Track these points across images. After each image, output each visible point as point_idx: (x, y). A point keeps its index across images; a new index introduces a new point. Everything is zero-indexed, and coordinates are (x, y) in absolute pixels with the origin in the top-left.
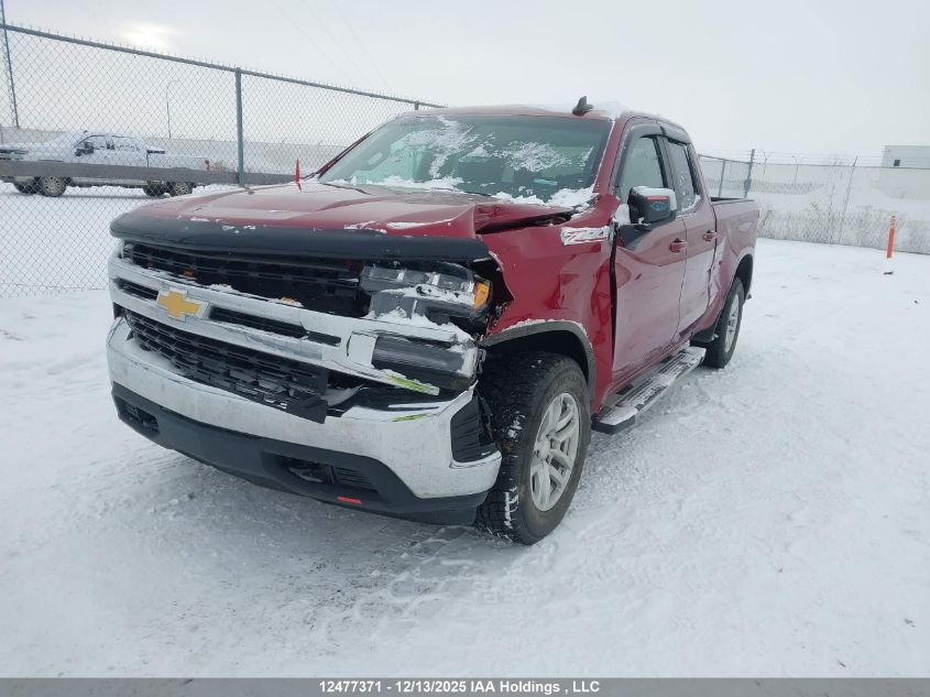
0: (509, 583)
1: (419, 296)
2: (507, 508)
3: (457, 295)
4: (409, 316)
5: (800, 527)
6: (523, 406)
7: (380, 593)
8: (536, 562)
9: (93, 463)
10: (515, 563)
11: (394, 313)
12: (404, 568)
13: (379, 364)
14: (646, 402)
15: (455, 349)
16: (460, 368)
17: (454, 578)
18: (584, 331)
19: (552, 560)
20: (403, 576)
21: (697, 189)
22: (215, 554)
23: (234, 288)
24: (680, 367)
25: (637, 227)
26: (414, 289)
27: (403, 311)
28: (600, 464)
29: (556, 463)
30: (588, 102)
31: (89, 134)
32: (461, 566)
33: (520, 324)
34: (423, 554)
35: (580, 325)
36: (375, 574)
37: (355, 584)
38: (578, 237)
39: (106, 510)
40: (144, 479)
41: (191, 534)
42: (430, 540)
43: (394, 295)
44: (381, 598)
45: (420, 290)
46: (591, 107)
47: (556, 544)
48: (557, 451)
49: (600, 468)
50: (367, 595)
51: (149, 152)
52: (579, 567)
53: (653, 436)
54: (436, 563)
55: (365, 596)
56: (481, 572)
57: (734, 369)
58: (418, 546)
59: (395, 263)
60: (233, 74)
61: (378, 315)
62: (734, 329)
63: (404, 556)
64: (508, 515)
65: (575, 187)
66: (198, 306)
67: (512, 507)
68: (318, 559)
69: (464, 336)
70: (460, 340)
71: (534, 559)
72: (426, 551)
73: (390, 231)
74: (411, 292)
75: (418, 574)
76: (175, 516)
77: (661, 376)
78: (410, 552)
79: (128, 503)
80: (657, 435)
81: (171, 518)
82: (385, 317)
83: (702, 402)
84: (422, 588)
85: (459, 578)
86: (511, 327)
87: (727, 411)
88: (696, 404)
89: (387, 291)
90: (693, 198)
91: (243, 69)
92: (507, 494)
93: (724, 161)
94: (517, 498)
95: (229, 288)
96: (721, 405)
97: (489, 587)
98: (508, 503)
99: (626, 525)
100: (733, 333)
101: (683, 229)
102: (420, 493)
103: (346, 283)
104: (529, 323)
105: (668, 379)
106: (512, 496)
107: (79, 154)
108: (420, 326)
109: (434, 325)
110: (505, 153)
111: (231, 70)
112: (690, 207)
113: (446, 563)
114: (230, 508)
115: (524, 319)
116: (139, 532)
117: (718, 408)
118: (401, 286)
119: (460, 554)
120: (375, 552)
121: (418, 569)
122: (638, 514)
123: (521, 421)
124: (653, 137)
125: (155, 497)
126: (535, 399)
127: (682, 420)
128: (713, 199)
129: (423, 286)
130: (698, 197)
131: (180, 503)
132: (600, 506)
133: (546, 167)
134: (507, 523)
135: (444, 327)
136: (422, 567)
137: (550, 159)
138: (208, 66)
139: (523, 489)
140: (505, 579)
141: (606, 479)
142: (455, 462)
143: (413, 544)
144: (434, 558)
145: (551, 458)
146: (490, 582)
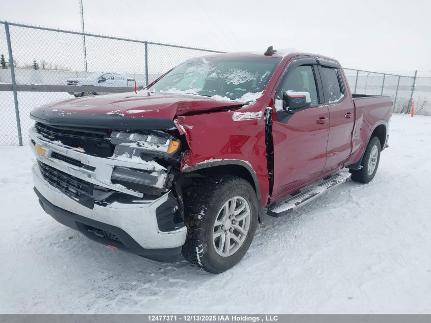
0: (198, 294)
1: (137, 147)
2: (198, 255)
3: (158, 147)
4: (131, 157)
5: (374, 274)
6: (206, 203)
7: (131, 293)
8: (217, 283)
9: (38, 220)
10: (206, 283)
11: (124, 155)
12: (150, 281)
13: (114, 181)
14: (303, 201)
15: (154, 174)
16: (155, 184)
17: (171, 289)
18: (250, 165)
19: (227, 283)
20: (147, 286)
21: (342, 91)
22: (65, 268)
23: (62, 142)
24: (332, 183)
25: (285, 112)
26: (136, 143)
27: (128, 155)
28: (276, 232)
29: (236, 232)
30: (274, 49)
31: (104, 73)
32: (177, 283)
33: (207, 161)
34: (162, 275)
35: (247, 162)
36: (134, 283)
37: (122, 288)
38: (242, 117)
39: (30, 243)
40: (56, 228)
41: (60, 257)
42: (169, 268)
43: (125, 146)
44: (131, 296)
45: (138, 144)
46: (276, 51)
47: (232, 274)
48: (237, 226)
49: (275, 234)
50: (124, 293)
51: (128, 80)
52: (239, 287)
53: (313, 219)
54: (167, 280)
55: (123, 294)
56: (186, 287)
57: (374, 184)
58: (162, 270)
59: (128, 130)
60: (144, 44)
61: (116, 156)
62: (375, 163)
63: (153, 275)
64: (198, 258)
65: (254, 91)
66: (45, 151)
67: (200, 254)
68: (111, 273)
69: (159, 167)
70: (156, 169)
71: (217, 281)
72: (165, 273)
73: (127, 115)
74: (134, 145)
75: (155, 285)
76: (58, 247)
77: (318, 187)
78: (156, 273)
79: (41, 240)
80: (315, 218)
81: (56, 248)
82: (119, 158)
83: (348, 201)
84: (153, 293)
85: (174, 289)
86: (202, 163)
87: (360, 207)
88: (344, 201)
89: (122, 144)
90: (340, 96)
91: (148, 41)
92: (197, 248)
93: (400, 76)
94: (202, 250)
95: (60, 143)
96: (357, 203)
97: (186, 295)
98: (198, 253)
99: (275, 266)
100: (375, 166)
101: (328, 112)
102: (144, 246)
103: (105, 140)
104: (211, 160)
105: (321, 190)
106: (200, 249)
107: (99, 82)
108: (137, 162)
109: (144, 162)
110: (225, 76)
111: (143, 42)
112: (336, 101)
113: (171, 280)
114: (84, 244)
115: (209, 158)
116: (38, 254)
117: (355, 205)
118: (131, 142)
119: (180, 276)
120: (140, 272)
121: (156, 282)
122: (284, 260)
123: (205, 210)
124: (311, 65)
125: (55, 237)
126: (214, 200)
127: (332, 210)
128: (355, 96)
129: (140, 142)
130: (342, 96)
131: (64, 241)
132: (266, 255)
133: (242, 82)
134: (199, 263)
135: (149, 163)
136: (158, 281)
137: (246, 77)
138: (127, 40)
139: (206, 245)
140: (196, 291)
141: (275, 241)
142: (159, 231)
143: (160, 269)
144: (166, 277)
145: (233, 229)
146: (188, 292)
